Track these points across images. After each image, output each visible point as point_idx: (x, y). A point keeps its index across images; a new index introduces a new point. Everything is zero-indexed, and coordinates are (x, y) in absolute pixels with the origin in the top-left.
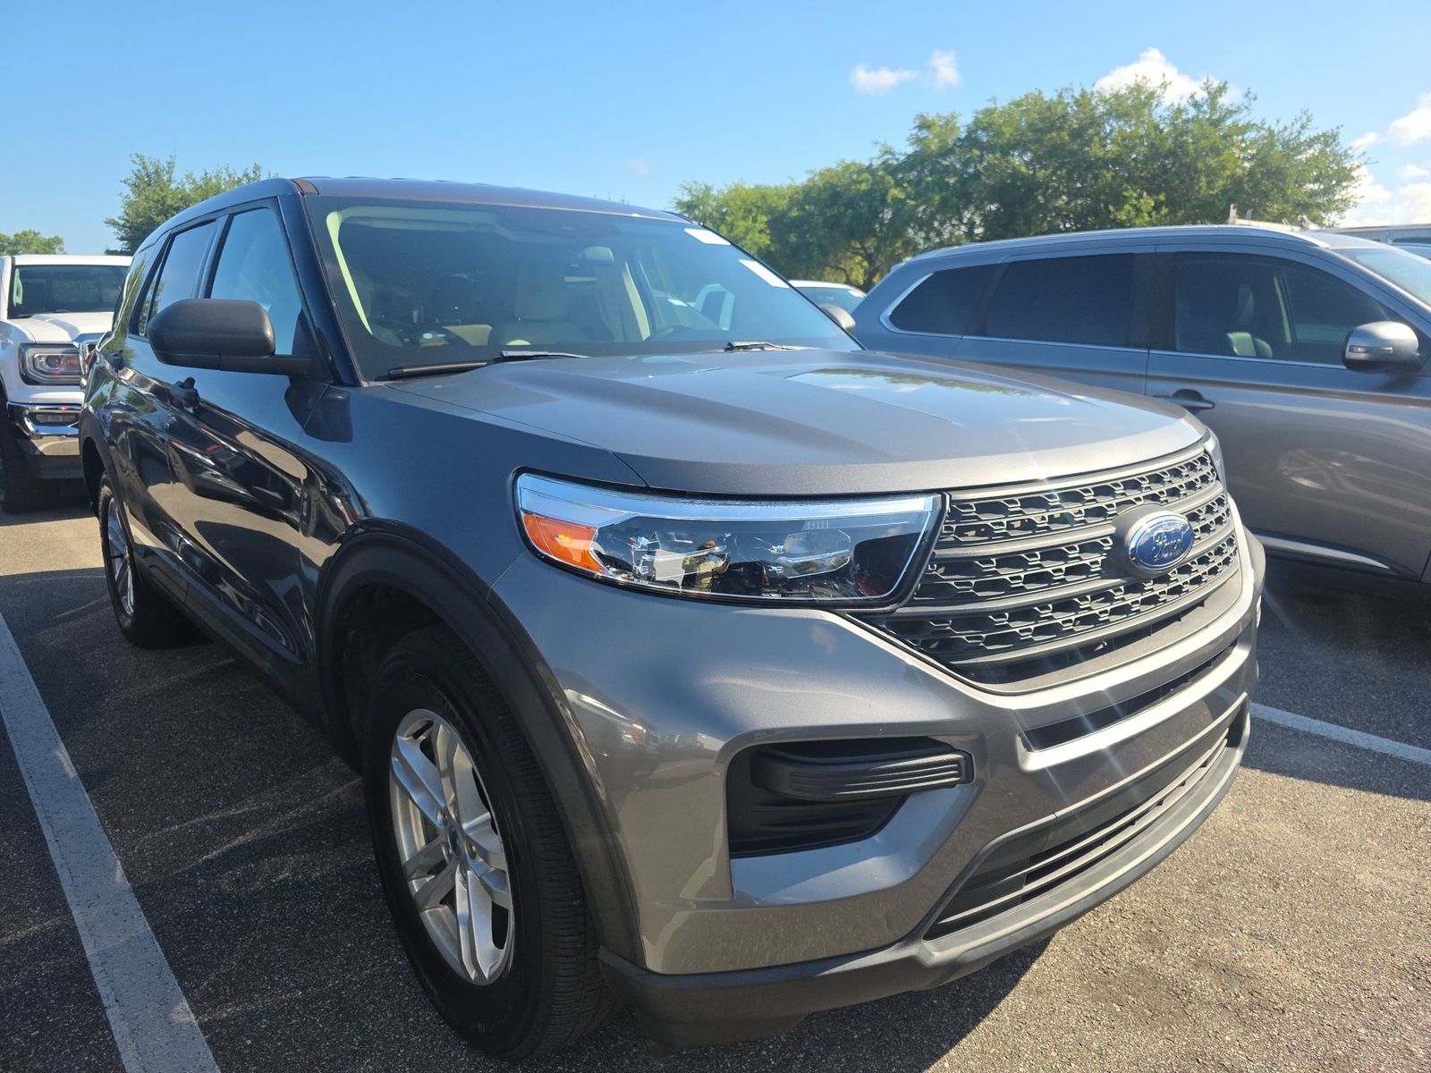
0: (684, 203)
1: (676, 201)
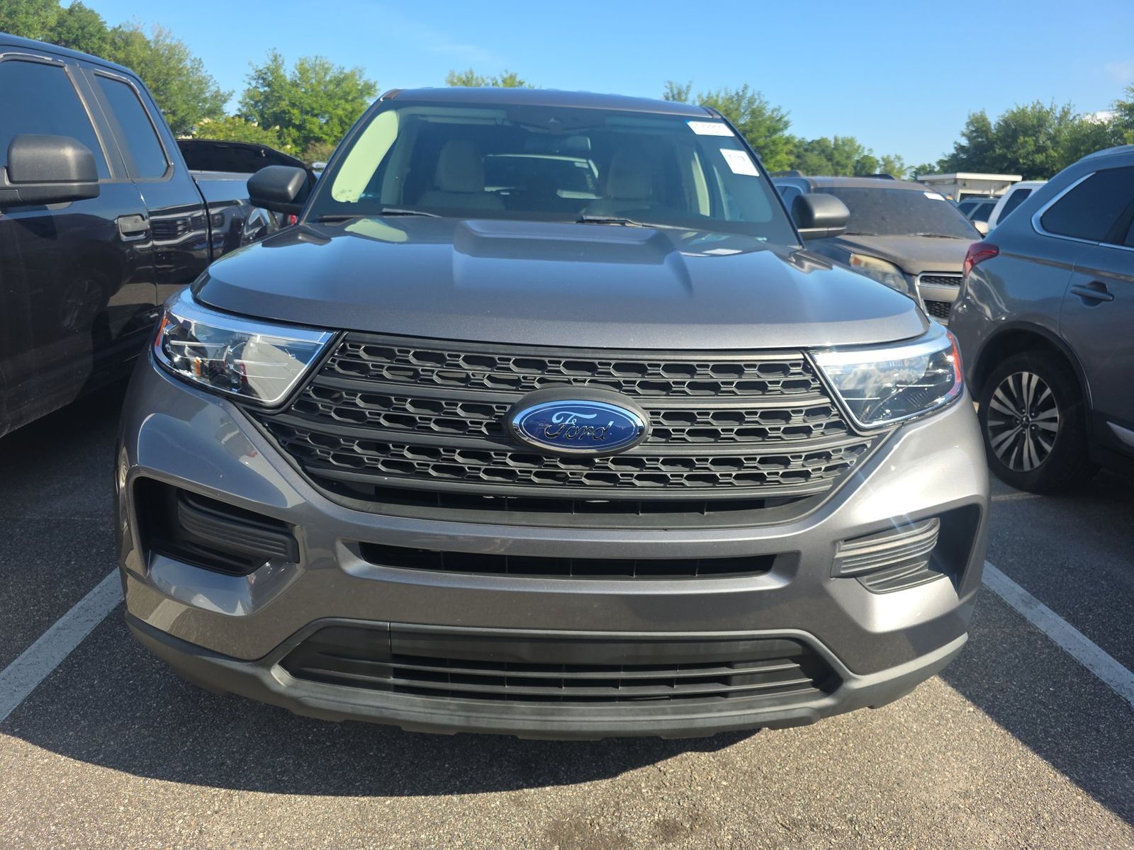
0: (1125, 107)
1: (1117, 103)
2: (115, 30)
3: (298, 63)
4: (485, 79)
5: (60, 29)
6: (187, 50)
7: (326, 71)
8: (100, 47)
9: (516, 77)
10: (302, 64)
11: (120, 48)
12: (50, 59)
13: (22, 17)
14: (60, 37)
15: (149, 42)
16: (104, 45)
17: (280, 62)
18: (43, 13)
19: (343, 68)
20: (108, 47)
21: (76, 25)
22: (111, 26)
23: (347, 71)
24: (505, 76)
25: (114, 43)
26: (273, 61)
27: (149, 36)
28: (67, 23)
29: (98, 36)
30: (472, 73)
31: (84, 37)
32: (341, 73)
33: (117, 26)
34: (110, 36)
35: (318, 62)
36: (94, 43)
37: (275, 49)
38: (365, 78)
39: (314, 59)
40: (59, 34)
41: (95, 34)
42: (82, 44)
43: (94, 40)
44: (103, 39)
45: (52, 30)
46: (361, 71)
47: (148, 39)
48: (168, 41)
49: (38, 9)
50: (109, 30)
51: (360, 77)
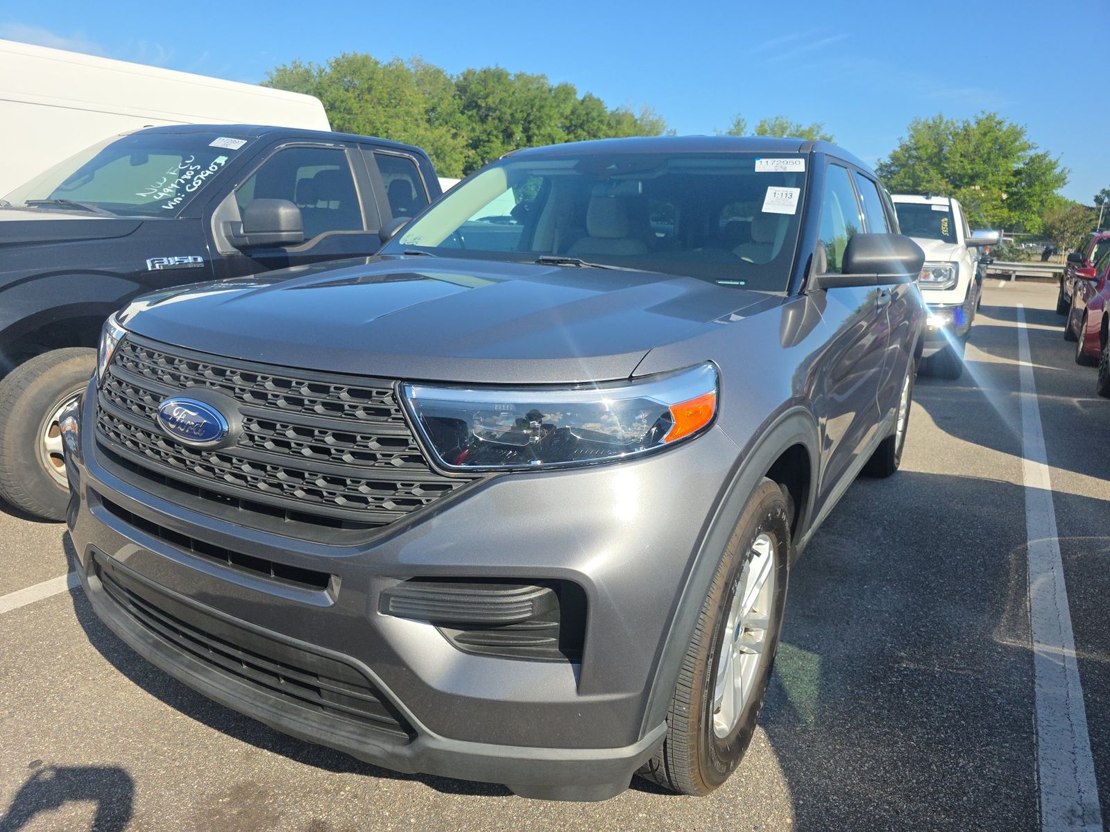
2: (612, 113)
3: (759, 125)
4: (955, 121)
5: (572, 117)
6: (665, 124)
7: (783, 130)
8: (598, 128)
9: (995, 117)
10: (761, 126)
11: (612, 128)
12: (332, 145)
13: (546, 110)
14: (571, 123)
15: (636, 120)
16: (601, 126)
17: (743, 126)
18: (562, 106)
19: (801, 126)
20: (604, 127)
21: (584, 112)
22: (611, 110)
23: (805, 127)
24: (981, 116)
25: (609, 124)
26: (735, 126)
27: (637, 116)
28: (578, 112)
29: (598, 119)
30: (941, 117)
31: (588, 121)
32: (797, 131)
33: (614, 110)
34: (607, 118)
35: (778, 122)
36: (594, 125)
37: (739, 114)
38: (822, 133)
39: (774, 120)
40: (571, 120)
41: (596, 117)
42: (586, 128)
43: (595, 123)
44: (601, 122)
45: (566, 118)
46: (819, 127)
47: (636, 117)
48: (651, 118)
49: (559, 102)
50: (609, 113)
51: (818, 133)
